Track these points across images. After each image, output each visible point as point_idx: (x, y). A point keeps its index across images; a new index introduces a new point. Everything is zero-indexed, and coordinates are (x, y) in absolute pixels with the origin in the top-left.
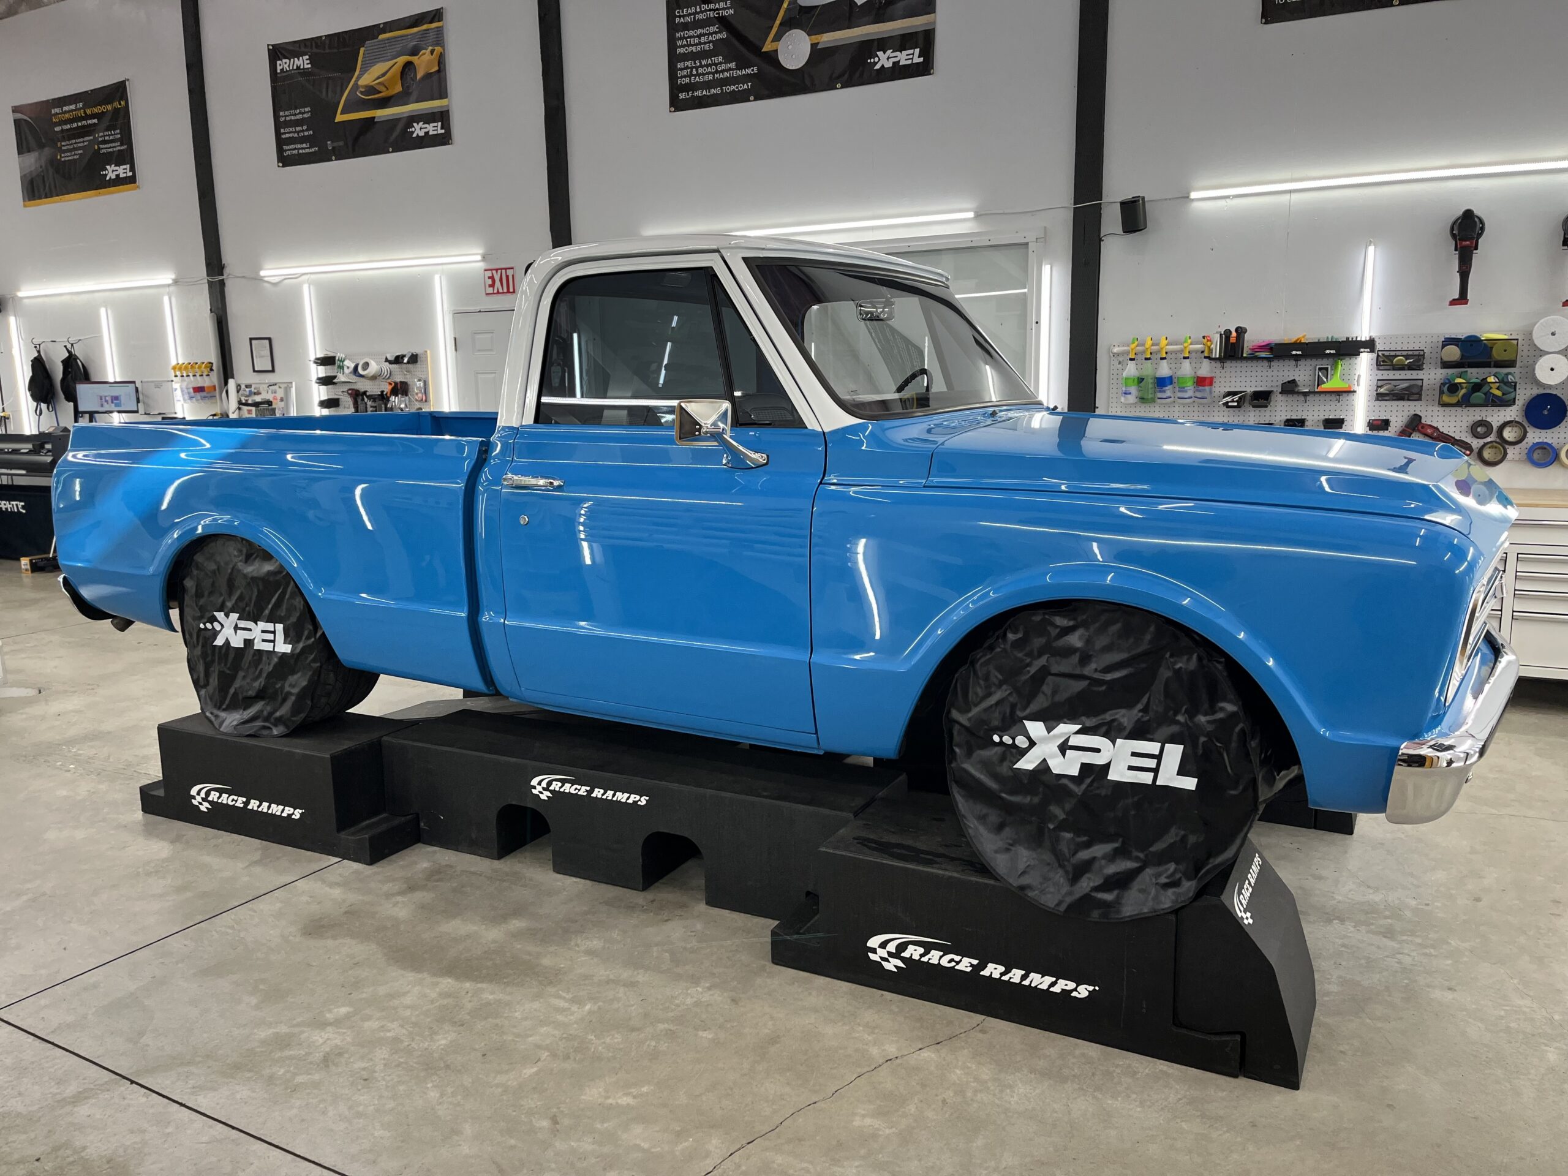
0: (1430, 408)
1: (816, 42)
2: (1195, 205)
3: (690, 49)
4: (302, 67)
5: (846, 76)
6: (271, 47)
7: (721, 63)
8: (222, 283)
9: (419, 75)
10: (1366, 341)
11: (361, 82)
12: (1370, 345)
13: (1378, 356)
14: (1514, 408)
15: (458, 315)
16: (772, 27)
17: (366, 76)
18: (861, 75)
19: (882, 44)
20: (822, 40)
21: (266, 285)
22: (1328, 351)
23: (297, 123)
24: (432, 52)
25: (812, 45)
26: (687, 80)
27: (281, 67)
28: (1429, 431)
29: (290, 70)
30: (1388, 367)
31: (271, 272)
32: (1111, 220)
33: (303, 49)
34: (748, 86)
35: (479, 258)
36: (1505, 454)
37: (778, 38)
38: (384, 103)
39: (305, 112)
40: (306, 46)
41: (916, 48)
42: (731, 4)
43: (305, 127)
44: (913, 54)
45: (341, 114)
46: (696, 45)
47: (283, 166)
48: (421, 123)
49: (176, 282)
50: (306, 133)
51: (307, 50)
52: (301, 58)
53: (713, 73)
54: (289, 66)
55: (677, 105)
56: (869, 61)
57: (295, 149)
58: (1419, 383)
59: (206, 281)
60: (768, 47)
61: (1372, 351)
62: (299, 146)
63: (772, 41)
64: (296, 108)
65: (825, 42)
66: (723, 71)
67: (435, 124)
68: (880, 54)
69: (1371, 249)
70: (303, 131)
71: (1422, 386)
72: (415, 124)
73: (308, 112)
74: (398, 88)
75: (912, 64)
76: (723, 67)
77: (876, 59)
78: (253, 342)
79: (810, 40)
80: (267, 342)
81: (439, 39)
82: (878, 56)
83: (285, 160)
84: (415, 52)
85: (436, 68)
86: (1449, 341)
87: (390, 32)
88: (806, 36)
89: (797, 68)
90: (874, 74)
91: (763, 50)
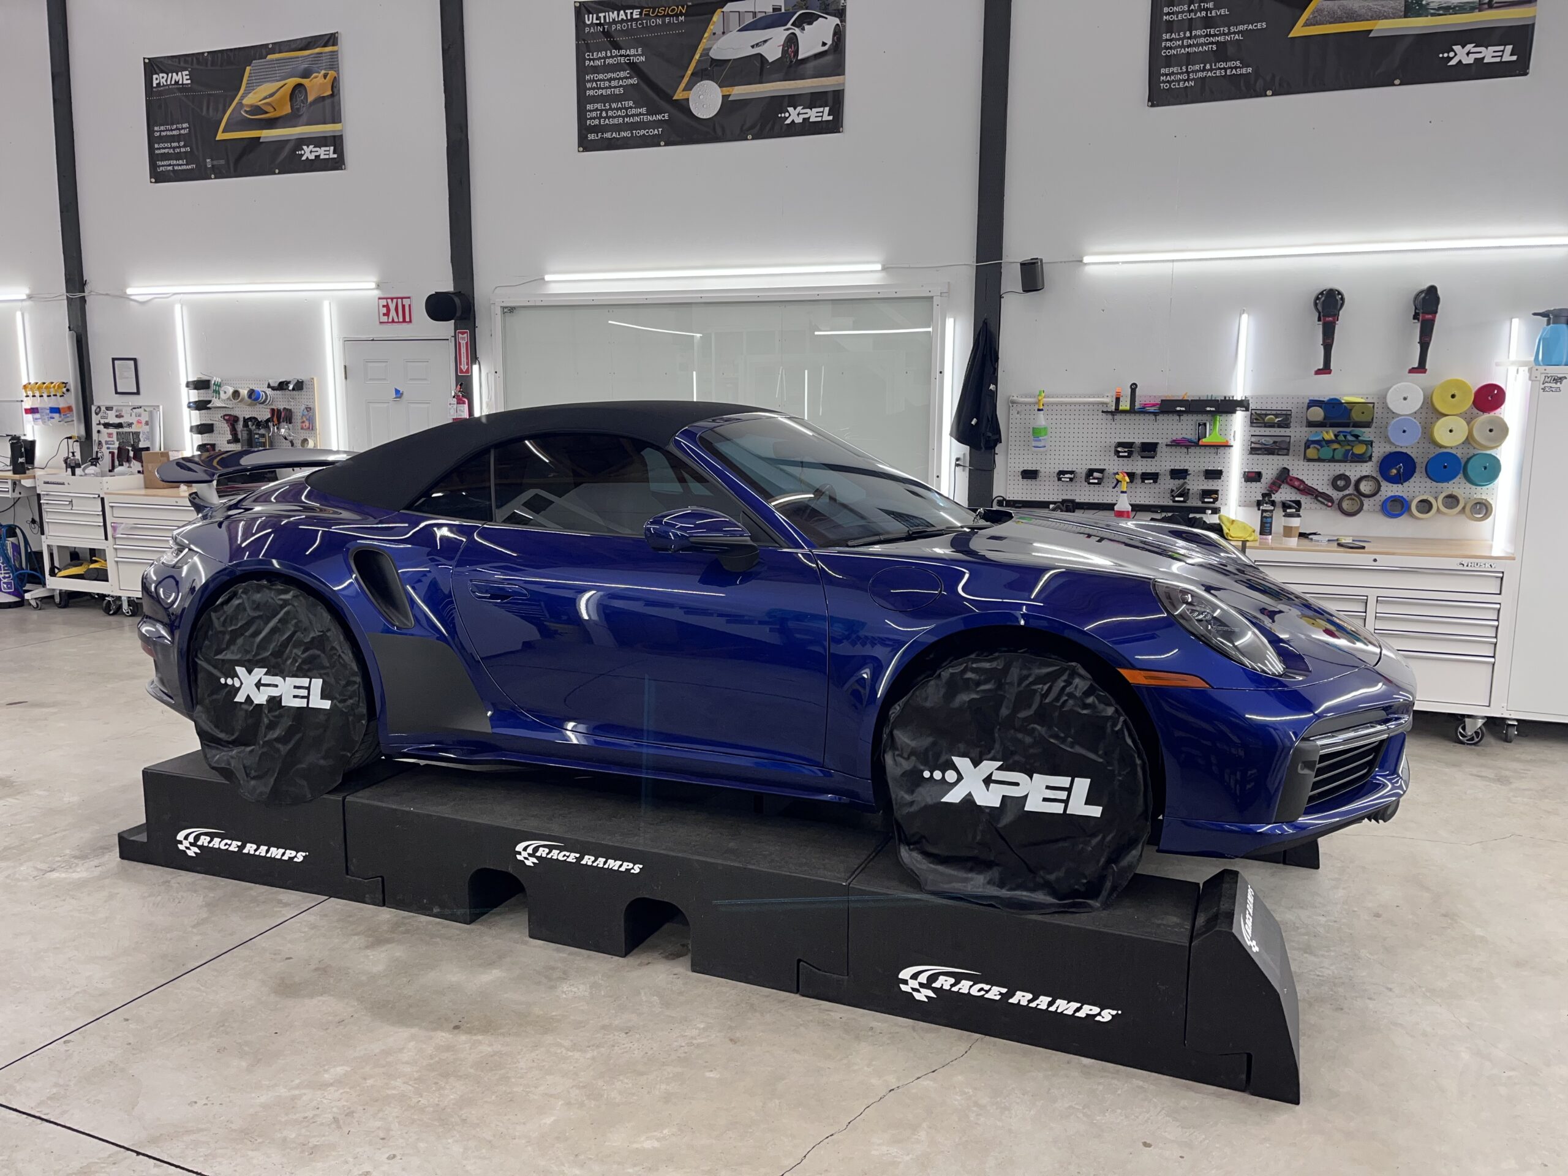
0: (1296, 462)
1: (728, 93)
2: (1088, 269)
3: (600, 92)
4: (180, 82)
5: (758, 128)
6: (147, 61)
7: (631, 108)
8: (83, 300)
9: (310, 99)
10: (1242, 401)
11: (245, 102)
12: (1243, 404)
13: (1252, 414)
14: (1369, 464)
15: (350, 342)
16: (683, 77)
17: (250, 95)
18: (772, 128)
19: (793, 100)
20: (733, 93)
21: (132, 303)
22: (1208, 409)
23: (172, 139)
24: (325, 76)
25: (723, 96)
26: (597, 122)
27: (158, 82)
28: (1297, 483)
29: (167, 85)
30: (1260, 425)
31: (138, 291)
32: (1011, 279)
33: (182, 64)
34: (658, 131)
35: (373, 285)
36: (1362, 505)
37: (689, 87)
38: (271, 123)
39: (182, 129)
40: (186, 62)
41: (827, 106)
42: (642, 51)
43: (182, 144)
44: (823, 112)
45: (223, 132)
46: (606, 88)
47: (156, 182)
48: (311, 147)
49: (30, 297)
50: (183, 150)
51: (186, 66)
52: (180, 73)
53: (623, 117)
54: (166, 81)
55: (585, 144)
56: (780, 115)
57: (170, 165)
58: (1287, 439)
59: (65, 297)
60: (679, 95)
61: (1247, 410)
62: (175, 162)
63: (683, 90)
64: (172, 124)
65: (735, 94)
66: (633, 116)
67: (327, 148)
68: (791, 109)
69: (1245, 317)
70: (179, 147)
71: (1290, 442)
72: (305, 147)
73: (185, 129)
74: (287, 110)
75: (822, 121)
76: (634, 111)
77: (787, 115)
78: (116, 362)
79: (722, 91)
80: (132, 362)
81: (333, 63)
82: (788, 112)
83: (158, 176)
84: (306, 74)
85: (329, 92)
86: (1313, 403)
87: (280, 52)
88: (718, 87)
89: (708, 117)
90: (784, 128)
91: (674, 98)
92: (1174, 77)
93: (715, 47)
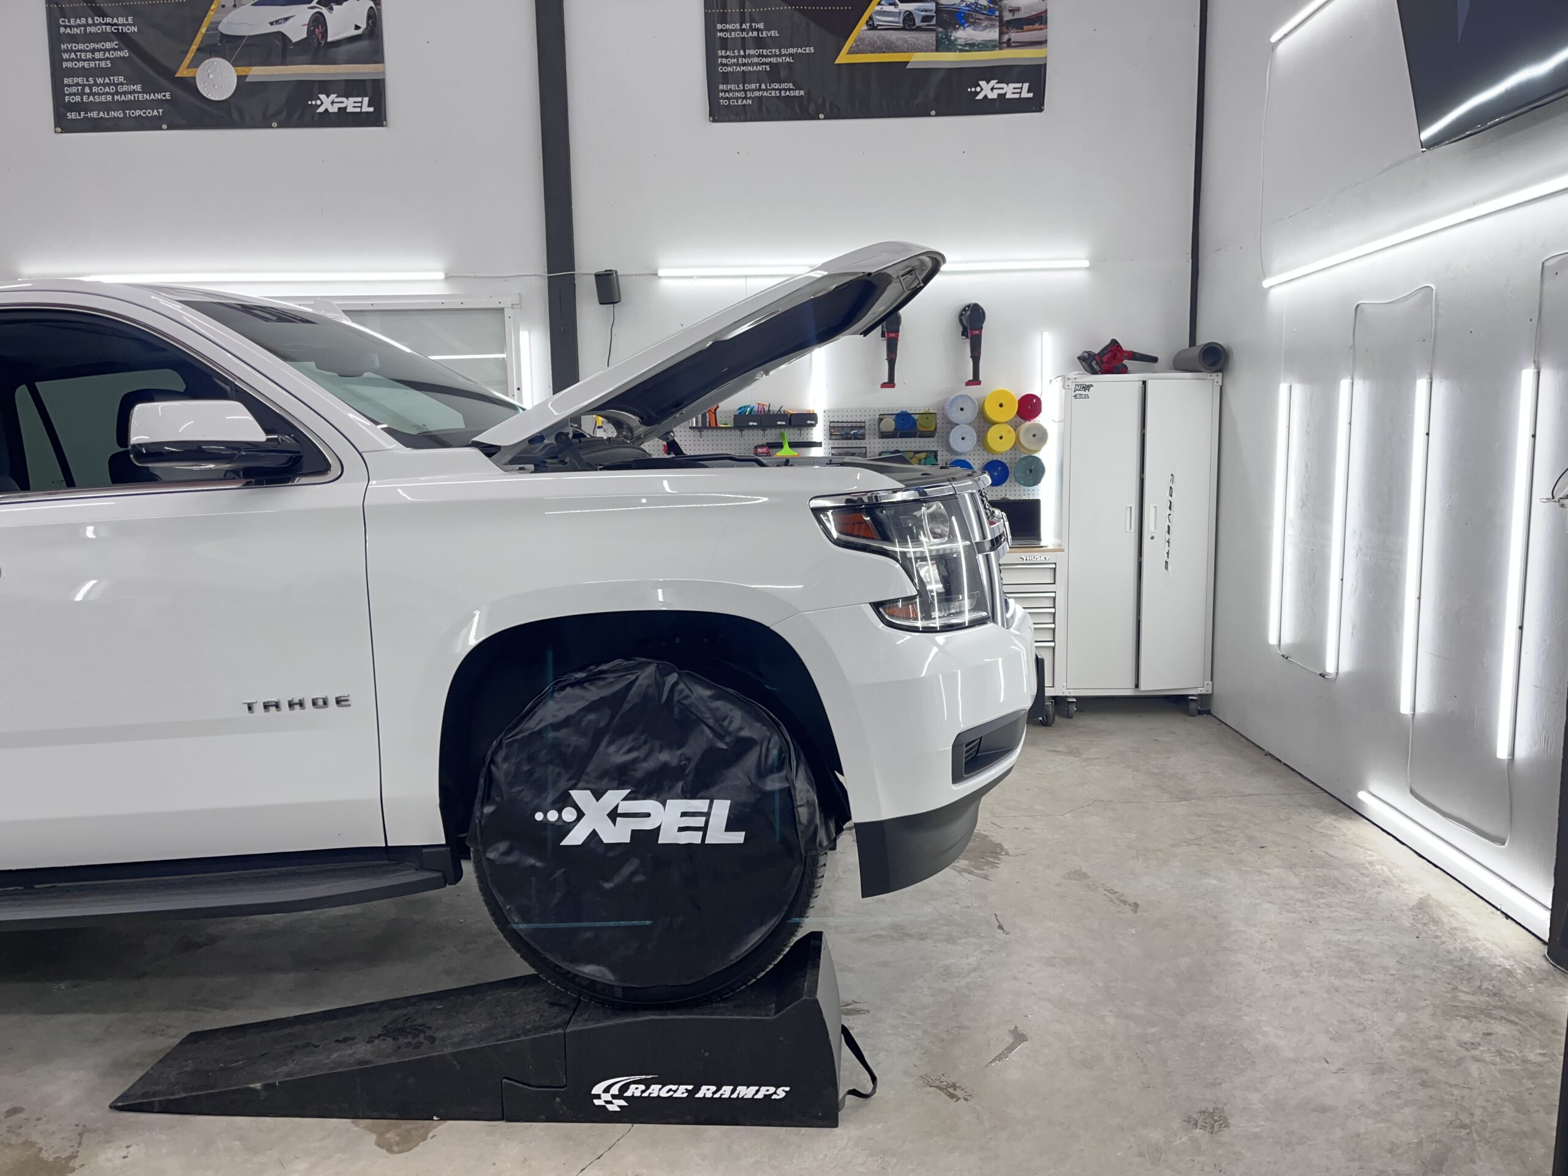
1: (244, 74)
2: (661, 282)
3: (80, 64)
5: (284, 115)
7: (122, 84)
13: (830, 427)
16: (187, 52)
18: (300, 117)
19: (324, 87)
20: (251, 73)
22: (780, 423)
25: (239, 76)
26: (78, 99)
30: (838, 437)
32: (586, 290)
34: (158, 113)
37: (195, 64)
41: (366, 96)
42: (133, 20)
44: (361, 102)
46: (89, 60)
53: (113, 95)
55: (63, 124)
56: (310, 102)
58: (861, 451)
60: (182, 73)
63: (189, 67)
65: (253, 75)
68: (322, 96)
71: (866, 453)
75: (361, 113)
76: (125, 88)
77: (319, 102)
79: (236, 71)
82: (319, 99)
86: (885, 416)
88: (232, 66)
89: (221, 99)
90: (316, 117)
91: (176, 76)
92: (733, 93)
93: (225, 21)
